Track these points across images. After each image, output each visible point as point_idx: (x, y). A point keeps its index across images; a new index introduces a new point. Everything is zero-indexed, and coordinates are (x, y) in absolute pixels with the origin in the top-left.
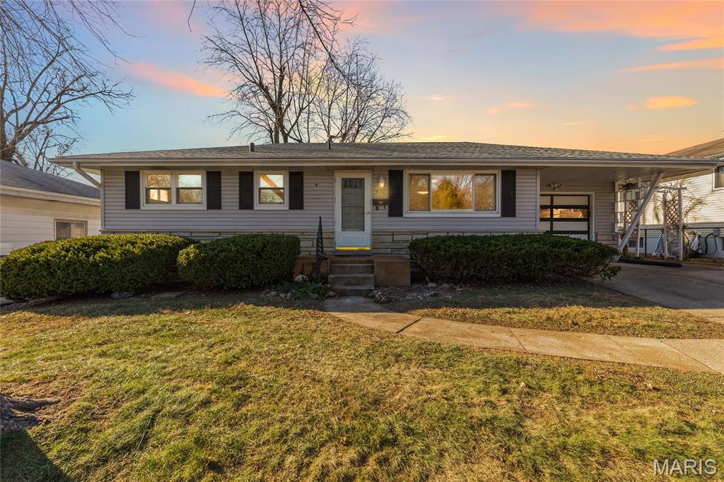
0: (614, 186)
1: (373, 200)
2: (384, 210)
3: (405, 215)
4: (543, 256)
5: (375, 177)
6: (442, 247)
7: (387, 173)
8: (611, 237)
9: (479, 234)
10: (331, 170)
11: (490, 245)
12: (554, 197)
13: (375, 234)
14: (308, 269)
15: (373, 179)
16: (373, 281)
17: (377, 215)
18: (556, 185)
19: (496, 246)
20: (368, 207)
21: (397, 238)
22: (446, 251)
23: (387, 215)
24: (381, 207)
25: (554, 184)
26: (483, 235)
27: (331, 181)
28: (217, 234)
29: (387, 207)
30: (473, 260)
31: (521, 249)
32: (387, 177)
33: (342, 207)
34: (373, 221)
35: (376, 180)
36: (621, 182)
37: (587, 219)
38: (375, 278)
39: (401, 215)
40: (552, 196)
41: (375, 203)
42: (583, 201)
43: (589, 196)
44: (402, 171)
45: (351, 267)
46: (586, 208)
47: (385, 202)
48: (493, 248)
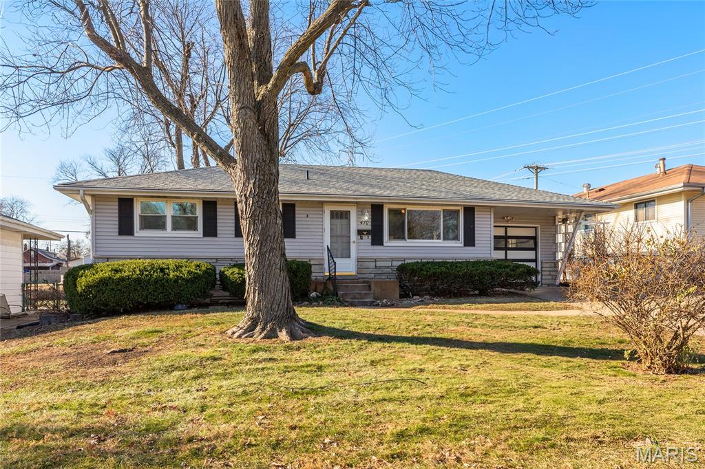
0: (555, 220)
1: (358, 230)
2: (367, 240)
3: (385, 244)
4: (491, 274)
5: (360, 210)
6: (424, 268)
7: (370, 207)
8: (553, 265)
9: (448, 261)
10: (321, 204)
11: (456, 267)
12: (508, 228)
13: (360, 260)
14: (320, 288)
15: (358, 211)
16: (372, 296)
17: (362, 244)
18: (509, 218)
19: (461, 268)
20: (354, 236)
21: (378, 264)
22: (427, 271)
23: (370, 244)
24: (364, 237)
25: (507, 217)
26: (451, 261)
27: (321, 213)
28: (215, 261)
29: (370, 237)
30: (446, 277)
31: (477, 270)
32: (370, 210)
33: (331, 236)
34: (357, 249)
35: (360, 213)
36: (560, 216)
37: (535, 249)
38: (374, 294)
39: (382, 244)
40: (506, 227)
41: (360, 232)
42: (531, 233)
43: (536, 228)
44: (382, 206)
45: (352, 286)
46: (535, 238)
47: (368, 232)
48: (459, 269)
